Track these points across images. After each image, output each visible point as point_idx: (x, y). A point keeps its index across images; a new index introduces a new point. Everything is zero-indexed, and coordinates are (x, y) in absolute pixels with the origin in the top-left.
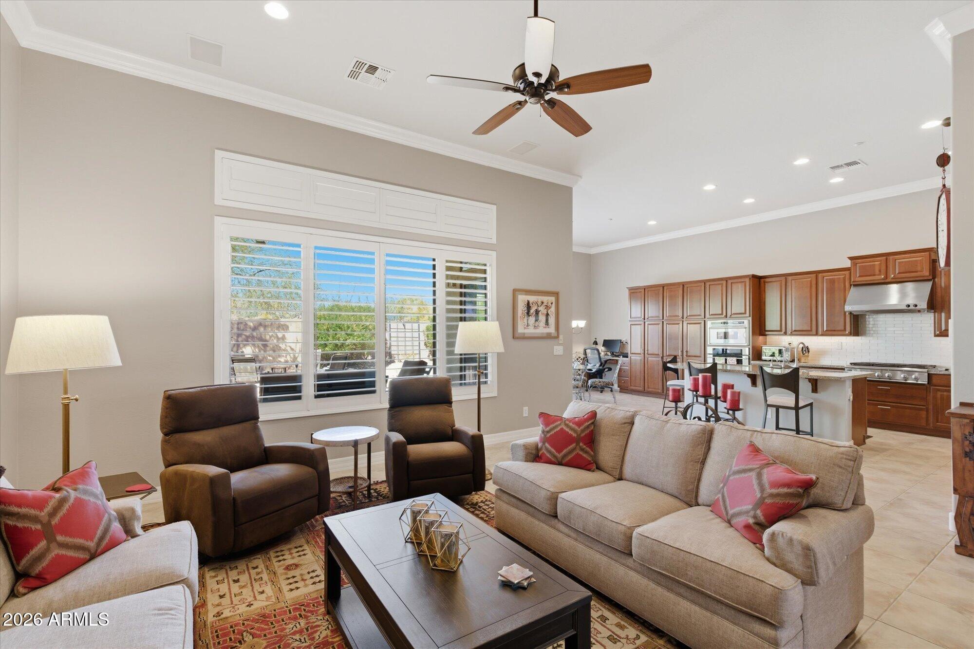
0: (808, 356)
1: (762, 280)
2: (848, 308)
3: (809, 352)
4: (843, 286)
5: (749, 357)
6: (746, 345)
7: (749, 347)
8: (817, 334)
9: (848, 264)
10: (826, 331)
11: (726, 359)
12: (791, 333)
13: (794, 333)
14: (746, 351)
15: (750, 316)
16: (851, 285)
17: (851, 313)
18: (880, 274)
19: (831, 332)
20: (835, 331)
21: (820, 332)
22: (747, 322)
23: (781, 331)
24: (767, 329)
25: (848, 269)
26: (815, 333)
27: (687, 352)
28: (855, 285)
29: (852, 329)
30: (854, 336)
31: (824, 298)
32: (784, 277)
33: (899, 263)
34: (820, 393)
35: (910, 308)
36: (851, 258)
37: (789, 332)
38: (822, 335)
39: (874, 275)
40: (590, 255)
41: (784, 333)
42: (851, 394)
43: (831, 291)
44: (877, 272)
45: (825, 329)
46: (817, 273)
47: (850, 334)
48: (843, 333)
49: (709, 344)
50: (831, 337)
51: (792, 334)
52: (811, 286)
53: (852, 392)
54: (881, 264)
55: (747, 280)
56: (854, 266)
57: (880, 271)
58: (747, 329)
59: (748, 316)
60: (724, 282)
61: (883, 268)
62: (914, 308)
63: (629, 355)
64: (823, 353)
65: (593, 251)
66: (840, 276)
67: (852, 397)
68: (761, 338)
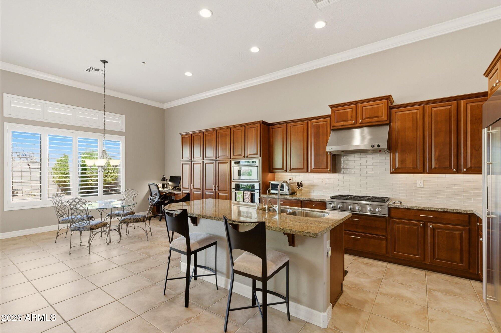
0: (302, 190)
1: (271, 127)
2: (328, 149)
3: (302, 186)
4: (325, 131)
5: (260, 191)
6: (257, 181)
7: (260, 182)
8: (307, 172)
9: (328, 112)
10: (314, 168)
11: (244, 193)
12: (290, 170)
13: (292, 171)
14: (257, 187)
15: (261, 157)
16: (331, 130)
17: (331, 153)
18: (351, 120)
19: (318, 170)
20: (319, 168)
21: (310, 170)
22: (258, 161)
23: (283, 169)
24: (275, 167)
25: (328, 116)
26: (306, 171)
27: (218, 186)
28: (334, 130)
29: (332, 167)
30: (333, 173)
31: (312, 141)
32: (286, 124)
33: (366, 109)
34: (297, 246)
35: (374, 148)
36: (331, 107)
37: (288, 170)
38: (311, 172)
39: (348, 120)
40: (163, 110)
41: (285, 170)
42: (330, 248)
43: (317, 135)
44: (350, 118)
45: (313, 168)
46: (307, 120)
47: (330, 172)
48: (325, 170)
49: (233, 180)
50: (317, 174)
51: (290, 172)
52: (303, 132)
53: (331, 246)
54: (352, 110)
55: (259, 125)
56: (333, 113)
57: (351, 117)
58: (259, 167)
59: (259, 156)
60: (243, 127)
61: (354, 114)
62: (377, 148)
63: (182, 189)
64: (312, 187)
65: (166, 106)
66: (322, 122)
67: (330, 252)
68: (270, 175)
